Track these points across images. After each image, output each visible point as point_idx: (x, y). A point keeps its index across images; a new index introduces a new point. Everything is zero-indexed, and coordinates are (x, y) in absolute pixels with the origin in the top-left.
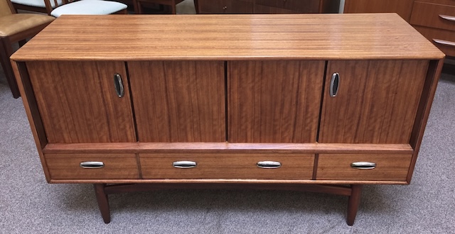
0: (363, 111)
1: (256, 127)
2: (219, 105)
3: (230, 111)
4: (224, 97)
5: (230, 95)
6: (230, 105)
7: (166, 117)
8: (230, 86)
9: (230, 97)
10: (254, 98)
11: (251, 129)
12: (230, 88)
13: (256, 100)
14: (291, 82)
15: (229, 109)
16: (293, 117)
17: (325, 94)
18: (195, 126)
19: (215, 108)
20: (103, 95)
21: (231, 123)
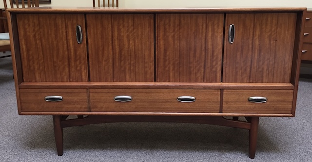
0: (253, 55)
1: (176, 68)
2: (150, 50)
3: (158, 55)
4: (153, 43)
5: (158, 42)
6: (158, 50)
7: (111, 60)
8: (158, 35)
9: (158, 43)
10: (174, 44)
11: (173, 70)
12: (158, 36)
13: (176, 46)
14: (201, 31)
15: (156, 53)
16: (203, 59)
17: (225, 42)
18: (132, 68)
19: (147, 53)
20: (67, 42)
21: (158, 65)
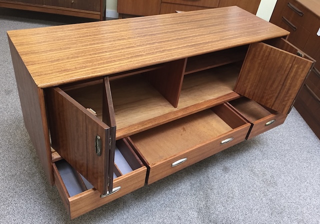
1: (253, 88)
3: (242, 72)
5: (245, 62)
6: (243, 69)
8: (247, 57)
10: (258, 69)
11: (250, 88)
13: (259, 72)
14: (285, 69)
16: (278, 92)
